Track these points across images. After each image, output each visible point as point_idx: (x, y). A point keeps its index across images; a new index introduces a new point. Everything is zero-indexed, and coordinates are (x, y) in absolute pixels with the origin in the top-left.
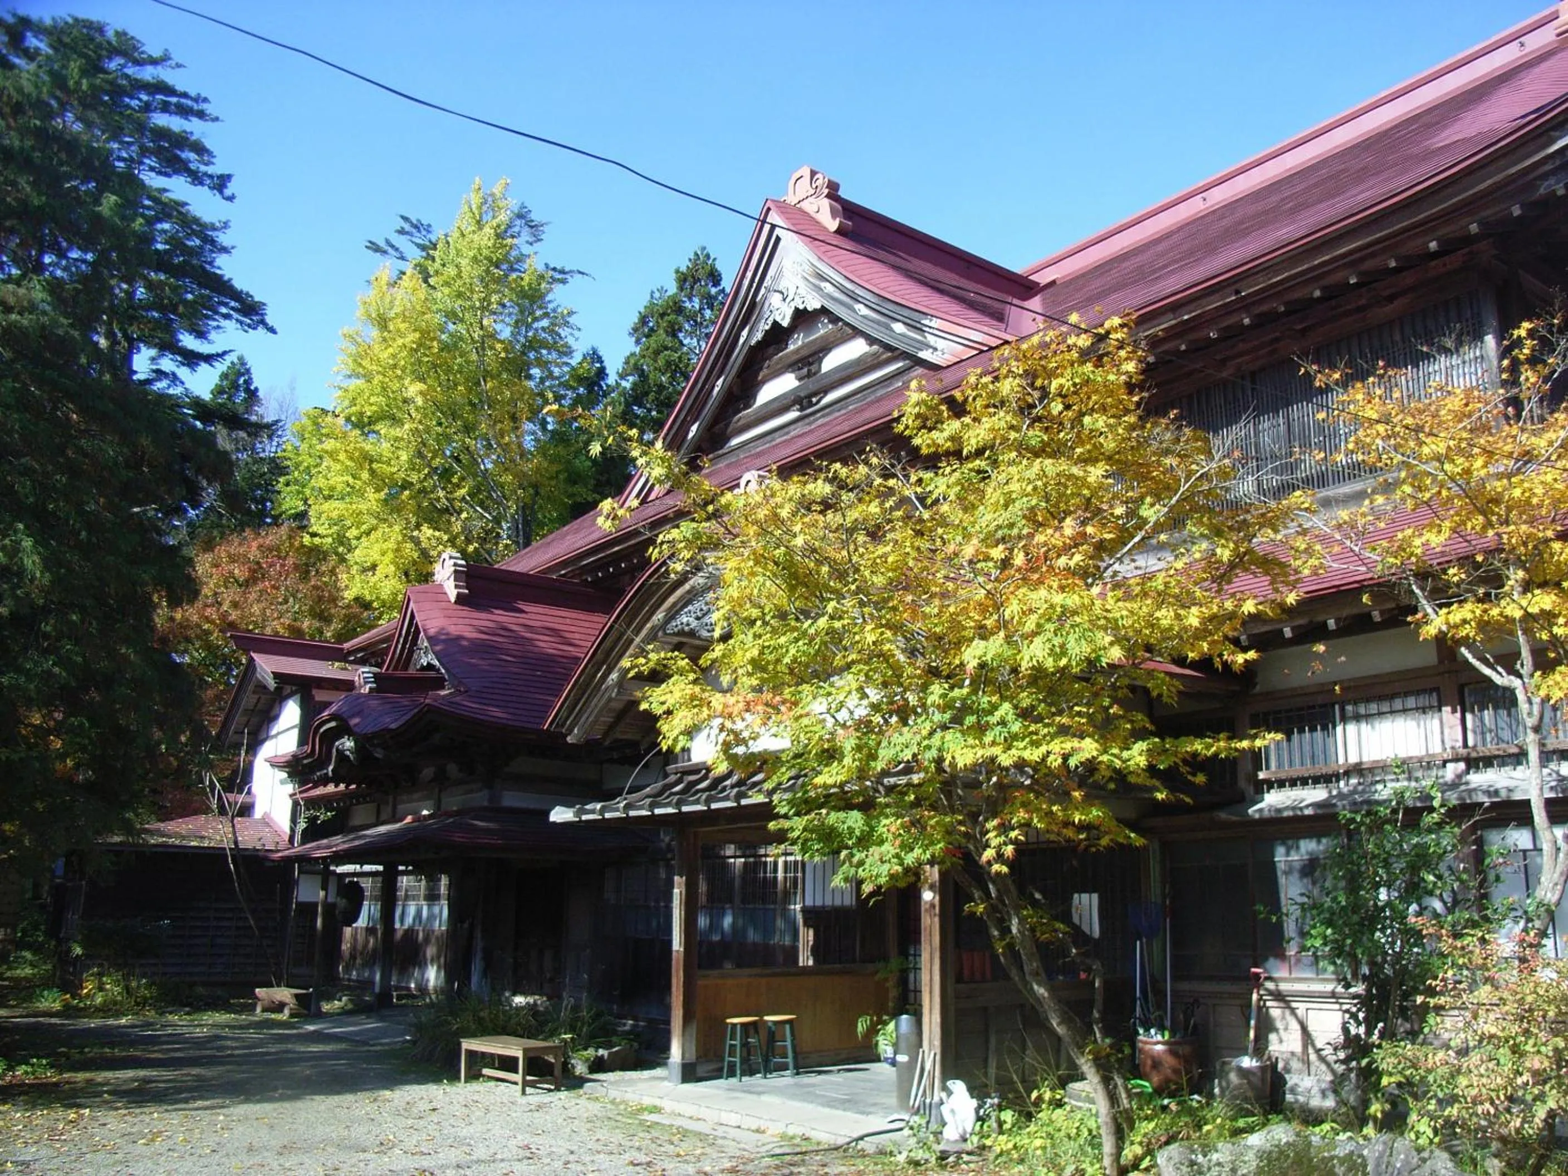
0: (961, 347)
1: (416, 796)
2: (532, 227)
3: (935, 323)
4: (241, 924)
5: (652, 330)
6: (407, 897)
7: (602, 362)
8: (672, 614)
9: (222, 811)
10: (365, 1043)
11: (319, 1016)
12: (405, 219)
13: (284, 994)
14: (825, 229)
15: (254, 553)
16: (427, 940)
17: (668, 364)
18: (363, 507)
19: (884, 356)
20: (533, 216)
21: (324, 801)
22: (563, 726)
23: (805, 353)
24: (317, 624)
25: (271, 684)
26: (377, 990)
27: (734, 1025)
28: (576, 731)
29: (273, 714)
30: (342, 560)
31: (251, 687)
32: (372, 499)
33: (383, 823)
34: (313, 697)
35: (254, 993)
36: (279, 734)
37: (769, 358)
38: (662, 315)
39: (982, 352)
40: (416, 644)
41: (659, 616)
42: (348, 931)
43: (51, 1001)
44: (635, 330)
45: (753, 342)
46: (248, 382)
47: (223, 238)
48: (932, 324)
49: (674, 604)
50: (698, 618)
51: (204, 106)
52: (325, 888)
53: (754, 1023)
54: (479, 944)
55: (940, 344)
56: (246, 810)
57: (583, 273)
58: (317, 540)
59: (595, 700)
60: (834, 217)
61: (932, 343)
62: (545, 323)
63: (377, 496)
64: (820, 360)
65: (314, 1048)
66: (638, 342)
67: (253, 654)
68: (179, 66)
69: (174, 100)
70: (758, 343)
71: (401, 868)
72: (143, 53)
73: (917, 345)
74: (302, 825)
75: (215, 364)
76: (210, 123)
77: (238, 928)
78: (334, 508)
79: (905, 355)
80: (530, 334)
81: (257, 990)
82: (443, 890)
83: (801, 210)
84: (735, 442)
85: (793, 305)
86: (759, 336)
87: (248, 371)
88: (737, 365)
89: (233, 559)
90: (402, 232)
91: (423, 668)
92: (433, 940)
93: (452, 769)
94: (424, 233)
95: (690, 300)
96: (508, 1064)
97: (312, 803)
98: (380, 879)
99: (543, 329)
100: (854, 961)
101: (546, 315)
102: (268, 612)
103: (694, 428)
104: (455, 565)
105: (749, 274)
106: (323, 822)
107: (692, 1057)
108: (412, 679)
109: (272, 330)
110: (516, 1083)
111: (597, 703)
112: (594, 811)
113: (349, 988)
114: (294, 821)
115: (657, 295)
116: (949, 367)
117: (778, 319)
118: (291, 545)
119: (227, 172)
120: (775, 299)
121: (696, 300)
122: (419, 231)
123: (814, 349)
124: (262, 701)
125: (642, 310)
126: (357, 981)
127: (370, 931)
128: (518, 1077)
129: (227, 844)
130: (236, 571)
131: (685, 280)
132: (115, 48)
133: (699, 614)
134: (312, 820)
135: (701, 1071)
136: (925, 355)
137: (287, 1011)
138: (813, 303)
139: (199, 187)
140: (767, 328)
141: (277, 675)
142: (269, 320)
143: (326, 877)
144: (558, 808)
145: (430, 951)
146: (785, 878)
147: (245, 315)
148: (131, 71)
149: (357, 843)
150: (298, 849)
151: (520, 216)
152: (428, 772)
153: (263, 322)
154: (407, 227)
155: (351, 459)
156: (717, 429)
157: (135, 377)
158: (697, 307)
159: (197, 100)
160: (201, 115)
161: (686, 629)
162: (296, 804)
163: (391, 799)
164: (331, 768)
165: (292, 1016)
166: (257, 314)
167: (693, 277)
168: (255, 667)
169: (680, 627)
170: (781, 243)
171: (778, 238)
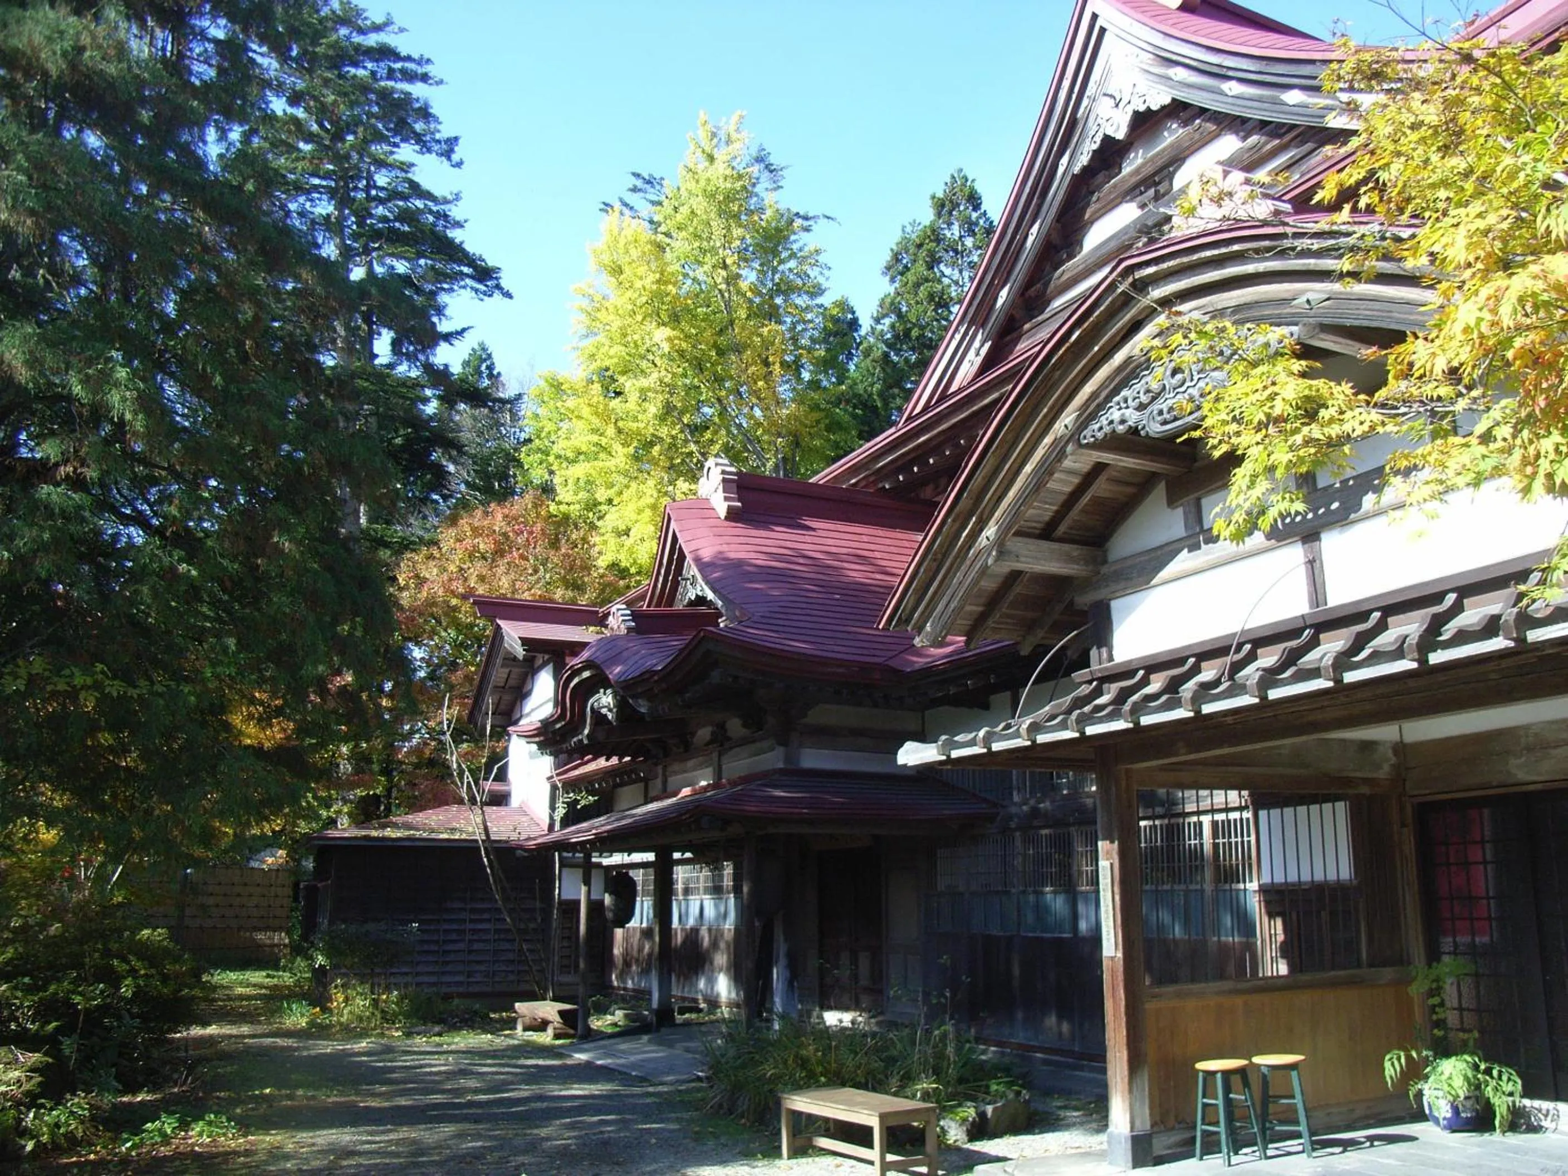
1: (690, 763)
2: (771, 171)
4: (499, 926)
5: (906, 267)
6: (687, 891)
7: (853, 313)
8: (1089, 415)
9: (473, 801)
10: (643, 1080)
11: (589, 1036)
12: (637, 175)
13: (549, 1009)
14: (1165, 7)
15: (499, 523)
16: (715, 944)
17: (931, 297)
18: (611, 464)
19: (1269, 147)
20: (772, 159)
21: (583, 784)
22: (908, 621)
23: (1149, 170)
24: (570, 594)
25: (520, 652)
26: (655, 1004)
27: (1210, 1074)
28: (928, 627)
29: (525, 690)
30: (593, 527)
31: (499, 661)
32: (621, 456)
33: (651, 801)
34: (564, 664)
35: (513, 1007)
36: (533, 710)
37: (1099, 188)
38: (919, 246)
40: (681, 574)
41: (1067, 419)
42: (619, 932)
43: (298, 1017)
44: (888, 268)
45: (1076, 169)
46: (490, 368)
47: (456, 212)
49: (1094, 395)
50: (1141, 407)
51: (428, 69)
52: (587, 882)
53: (1241, 1071)
54: (781, 947)
56: (500, 799)
57: (828, 218)
58: (563, 508)
59: (959, 575)
62: (792, 264)
63: (626, 450)
64: (1171, 177)
65: (578, 1090)
66: (893, 280)
67: (499, 622)
68: (402, 30)
69: (398, 65)
70: (1085, 169)
71: (677, 855)
72: (366, 18)
73: (1324, 112)
74: (561, 811)
75: (456, 342)
76: (434, 88)
77: (497, 931)
78: (580, 470)
79: (1308, 132)
80: (777, 277)
81: (517, 1005)
82: (728, 882)
84: (1058, 303)
85: (1130, 109)
86: (1084, 160)
87: (490, 356)
88: (1056, 204)
89: (476, 532)
90: (635, 190)
91: (691, 603)
92: (722, 945)
93: (735, 727)
94: (658, 187)
95: (950, 224)
96: (859, 1135)
97: (571, 785)
98: (651, 871)
99: (790, 270)
100: (1359, 966)
101: (793, 255)
102: (518, 584)
103: (1004, 293)
104: (723, 472)
105: (1066, 84)
106: (584, 807)
107: (1144, 1124)
108: (680, 616)
109: (508, 295)
110: (871, 1163)
111: (963, 579)
112: (973, 743)
113: (623, 999)
114: (553, 808)
115: (909, 229)
117: (1110, 132)
118: (538, 514)
119: (453, 135)
120: (1103, 108)
121: (956, 228)
122: (653, 187)
123: (1160, 163)
124: (512, 676)
125: (895, 248)
126: (634, 990)
127: (647, 933)
128: (873, 1154)
129: (479, 836)
130: (481, 546)
131: (943, 206)
132: (338, 16)
133: (1144, 399)
134: (572, 805)
135: (1160, 1145)
137: (550, 1031)
138: (1159, 98)
139: (427, 155)
140: (1095, 147)
141: (525, 641)
142: (503, 283)
143: (588, 869)
144: (909, 745)
145: (721, 959)
146: (1216, 846)
147: (480, 281)
148: (357, 39)
149: (624, 822)
150: (557, 835)
151: (759, 160)
152: (704, 733)
153: (498, 287)
154: (639, 183)
155: (597, 414)
156: (1032, 292)
157: (377, 362)
158: (957, 234)
159: (419, 62)
160: (425, 78)
161: (1121, 429)
162: (554, 788)
163: (660, 770)
164: (586, 732)
165: (557, 1036)
166: (491, 278)
167: (951, 201)
168: (502, 637)
169: (1107, 429)
170: (1107, 34)
171: (1103, 31)
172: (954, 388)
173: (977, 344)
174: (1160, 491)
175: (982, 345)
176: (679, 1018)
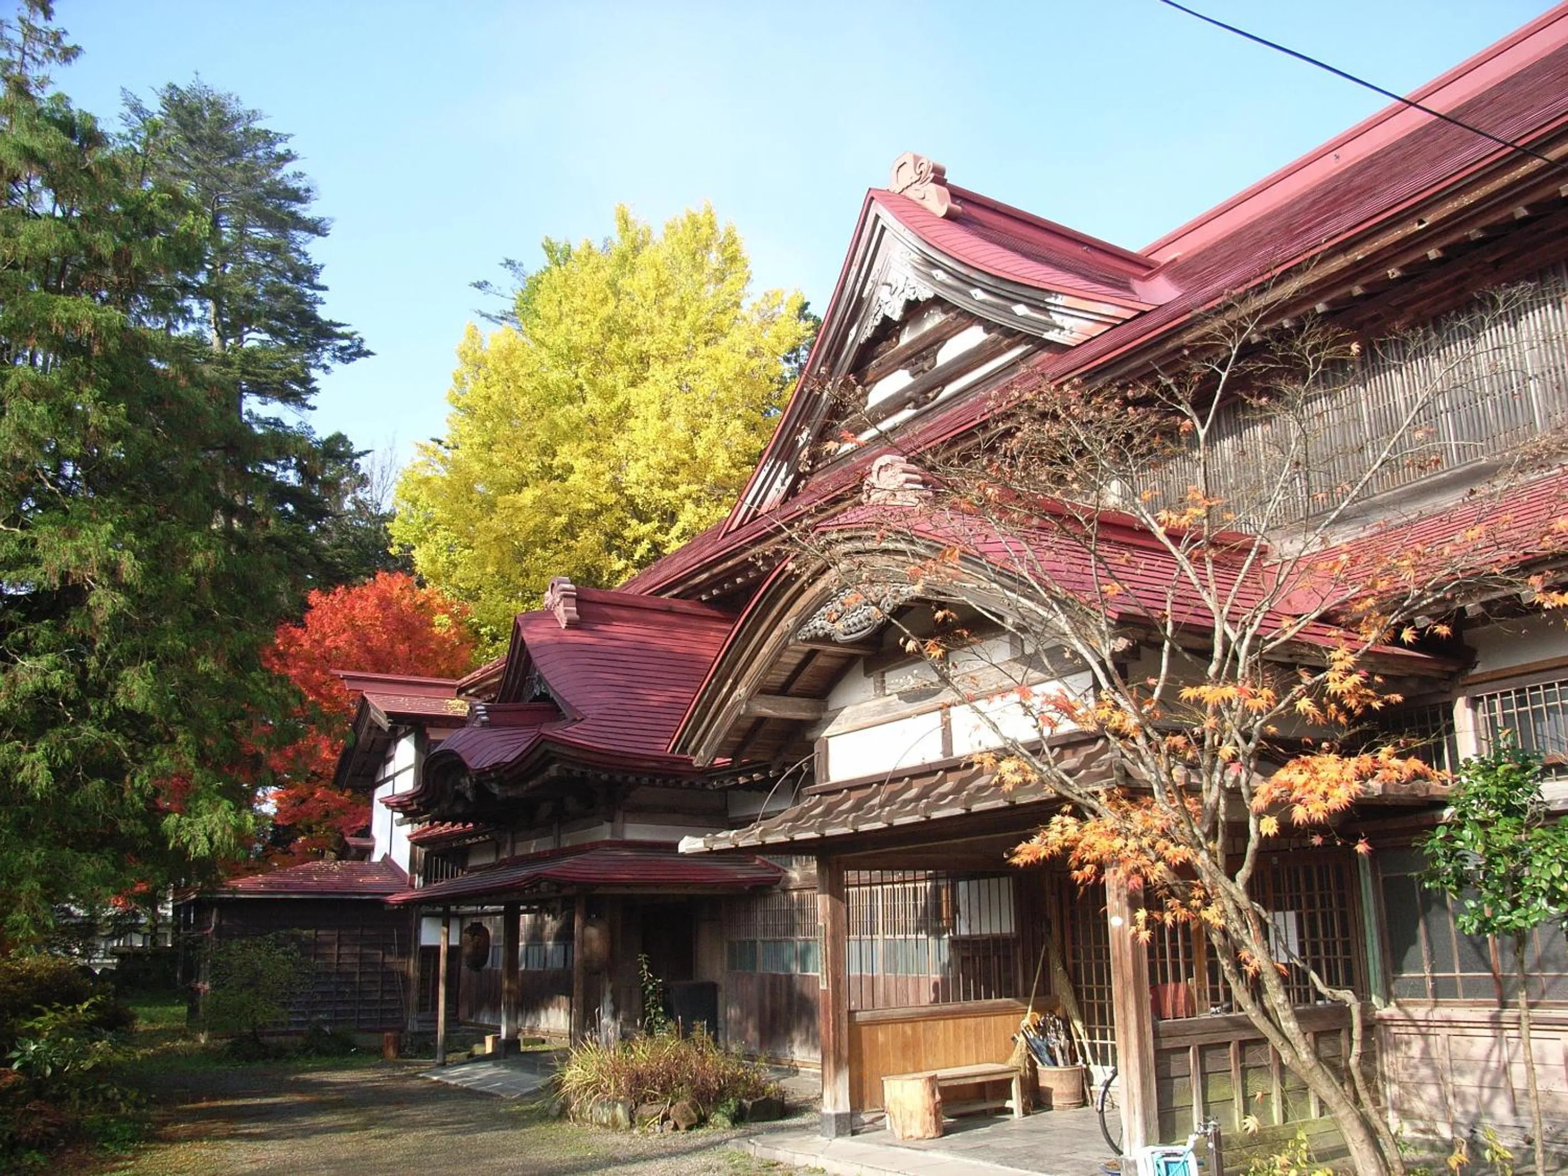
0: (1091, 324)
1: (535, 832)
3: (1061, 300)
8: (802, 622)
14: (933, 215)
19: (1004, 342)
21: (442, 842)
22: (687, 750)
23: (918, 347)
25: (385, 724)
26: (503, 1037)
28: (702, 753)
31: (365, 728)
34: (427, 735)
36: (396, 774)
37: (880, 355)
39: (1115, 326)
40: (528, 674)
45: (862, 340)
48: (1058, 302)
50: (833, 621)
52: (446, 931)
55: (1067, 322)
56: (365, 853)
60: (942, 202)
61: (1059, 323)
64: (935, 353)
67: (365, 694)
70: (868, 340)
71: (522, 908)
73: (1042, 326)
79: (1028, 338)
83: (905, 197)
84: (847, 447)
85: (904, 297)
86: (868, 332)
88: (846, 366)
91: (536, 699)
93: (571, 802)
97: (431, 844)
98: (502, 919)
104: (565, 589)
105: (854, 269)
107: (846, 1107)
108: (525, 709)
111: (723, 720)
112: (726, 839)
114: (413, 862)
116: (1078, 346)
117: (888, 314)
120: (883, 293)
123: (927, 341)
124: (377, 742)
133: (834, 616)
135: (857, 1123)
136: (1051, 336)
138: (925, 293)
140: (877, 323)
141: (390, 715)
143: (447, 920)
144: (687, 838)
150: (419, 891)
161: (821, 633)
162: (414, 845)
168: (368, 709)
169: (813, 632)
170: (886, 233)
171: (883, 229)
172: (763, 510)
173: (782, 475)
174: (860, 664)
175: (787, 477)
176: (523, 1048)
